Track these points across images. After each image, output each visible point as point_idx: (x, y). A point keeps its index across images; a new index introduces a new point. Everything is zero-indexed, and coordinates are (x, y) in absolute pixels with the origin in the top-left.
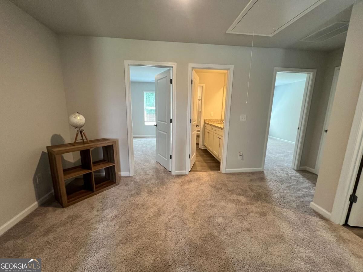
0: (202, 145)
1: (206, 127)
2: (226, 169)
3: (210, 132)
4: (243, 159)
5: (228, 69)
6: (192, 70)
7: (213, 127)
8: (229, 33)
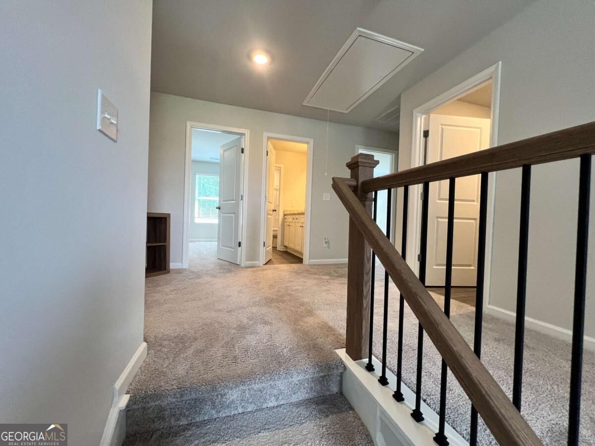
0: (281, 246)
1: (286, 221)
2: (310, 259)
3: (290, 224)
4: (329, 247)
5: (308, 143)
6: (268, 141)
7: (294, 216)
8: (305, 105)
